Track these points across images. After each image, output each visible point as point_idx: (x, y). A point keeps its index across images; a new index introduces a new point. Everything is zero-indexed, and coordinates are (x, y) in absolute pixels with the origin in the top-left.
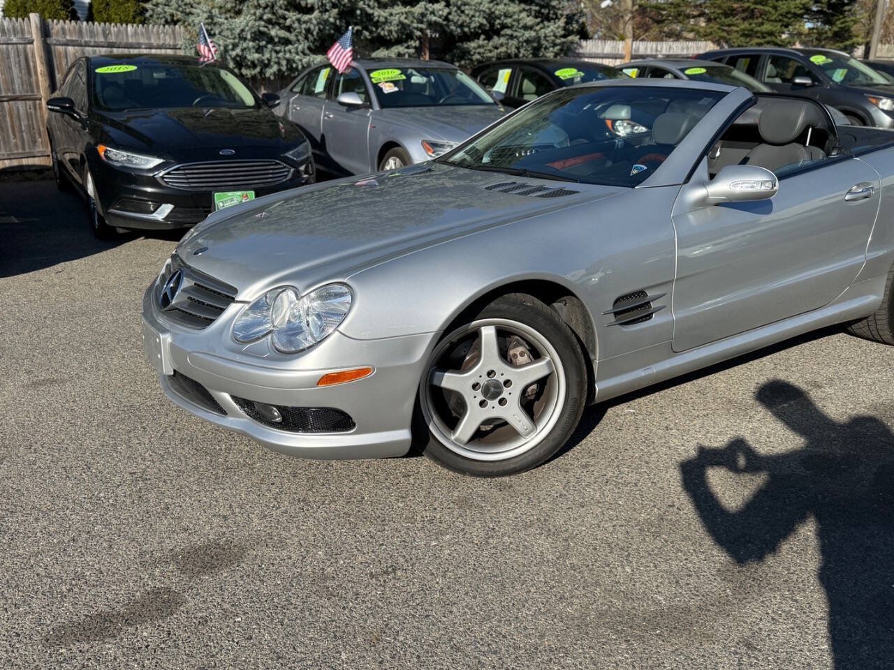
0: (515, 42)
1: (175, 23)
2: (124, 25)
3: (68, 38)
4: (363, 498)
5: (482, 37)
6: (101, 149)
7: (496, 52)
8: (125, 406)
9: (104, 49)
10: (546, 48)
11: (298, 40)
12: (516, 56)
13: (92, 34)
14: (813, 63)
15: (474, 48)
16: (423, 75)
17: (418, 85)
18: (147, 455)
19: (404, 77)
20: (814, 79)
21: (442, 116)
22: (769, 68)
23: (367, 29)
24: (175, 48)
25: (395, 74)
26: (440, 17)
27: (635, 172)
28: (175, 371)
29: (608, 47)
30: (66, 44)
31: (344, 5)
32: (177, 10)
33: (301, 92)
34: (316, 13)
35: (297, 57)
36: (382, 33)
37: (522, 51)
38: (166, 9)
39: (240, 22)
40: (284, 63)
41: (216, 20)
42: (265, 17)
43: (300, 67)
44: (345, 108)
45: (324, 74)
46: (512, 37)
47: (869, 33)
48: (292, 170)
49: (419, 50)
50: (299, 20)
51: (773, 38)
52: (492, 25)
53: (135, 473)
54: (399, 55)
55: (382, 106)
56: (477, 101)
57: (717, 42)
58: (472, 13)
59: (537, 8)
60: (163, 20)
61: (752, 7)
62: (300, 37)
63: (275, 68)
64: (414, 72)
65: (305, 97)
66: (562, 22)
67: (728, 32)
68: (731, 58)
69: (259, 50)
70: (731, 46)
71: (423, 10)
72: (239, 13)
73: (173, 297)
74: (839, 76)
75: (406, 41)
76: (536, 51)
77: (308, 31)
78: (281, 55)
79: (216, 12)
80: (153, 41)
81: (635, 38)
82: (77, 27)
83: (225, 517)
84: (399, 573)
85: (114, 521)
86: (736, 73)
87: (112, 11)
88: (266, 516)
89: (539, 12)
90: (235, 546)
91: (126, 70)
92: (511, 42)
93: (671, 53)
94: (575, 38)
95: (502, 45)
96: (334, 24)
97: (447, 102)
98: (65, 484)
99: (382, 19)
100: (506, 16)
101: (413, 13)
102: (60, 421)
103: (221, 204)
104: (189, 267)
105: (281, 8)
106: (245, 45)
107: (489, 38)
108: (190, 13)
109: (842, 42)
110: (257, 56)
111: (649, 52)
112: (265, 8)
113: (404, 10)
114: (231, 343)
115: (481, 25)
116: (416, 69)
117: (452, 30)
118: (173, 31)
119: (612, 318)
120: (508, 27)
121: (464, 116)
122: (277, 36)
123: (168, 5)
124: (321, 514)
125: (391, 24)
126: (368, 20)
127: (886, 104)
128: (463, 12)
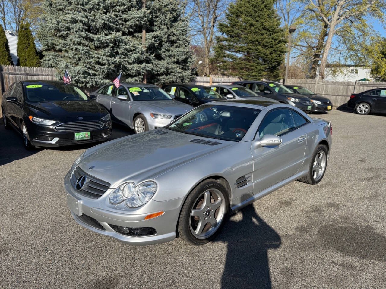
0: (175, 77)
1: (52, 67)
2: (33, 67)
3: (10, 72)
4: (156, 255)
5: (164, 75)
6: (31, 117)
7: (169, 80)
8: (55, 223)
9: (24, 76)
10: (185, 79)
11: (99, 74)
13: (20, 70)
14: (270, 86)
15: (162, 79)
16: (148, 89)
18: (70, 243)
19: (141, 90)
20: (271, 91)
21: (153, 103)
22: (256, 87)
23: (124, 71)
24: (52, 76)
25: (138, 89)
26: (150, 68)
28: (83, 214)
29: (205, 79)
30: (9, 74)
31: (117, 64)
32: (53, 62)
33: (102, 93)
34: (106, 66)
35: (99, 80)
36: (130, 73)
37: (178, 80)
38: (49, 62)
39: (78, 68)
40: (94, 82)
41: (68, 67)
42: (87, 66)
43: (100, 84)
44: (120, 100)
45: (111, 88)
46: (174, 76)
47: (284, 76)
48: (104, 124)
49: (143, 79)
50: (100, 68)
51: (256, 77)
52: (167, 71)
53: (67, 251)
54: (136, 80)
55: (134, 100)
56: (165, 98)
57: (239, 78)
58: (161, 67)
59: (182, 66)
60: (47, 66)
62: (100, 74)
63: (91, 84)
64: (144, 88)
65: (103, 95)
66: (190, 71)
67: (243, 75)
68: (244, 84)
69: (85, 78)
70: (244, 80)
71: (144, 66)
72: (77, 64)
73: (82, 186)
74: (277, 90)
75: (138, 76)
76: (182, 80)
77: (103, 71)
78: (93, 80)
79: (68, 64)
80: (43, 73)
82: (14, 68)
83: (106, 267)
84: (176, 284)
85: (64, 273)
86: (246, 89)
87: (27, 63)
88: (122, 265)
89: (183, 67)
90: (114, 279)
91: (38, 87)
92: (174, 77)
94: (195, 76)
95: (171, 78)
96: (113, 70)
97: (156, 99)
98: (40, 258)
99: (130, 68)
100: (172, 68)
101: (141, 67)
102: (31, 231)
103: (78, 137)
104: (87, 174)
105: (93, 63)
106: (79, 76)
107: (167, 76)
108: (59, 64)
109: (276, 78)
110: (84, 80)
111: (218, 81)
112: (87, 63)
113: (138, 66)
114: (109, 204)
115: (164, 72)
116: (145, 88)
117: (154, 73)
118: (52, 70)
119: (236, 186)
120: (173, 72)
121: (159, 104)
122: (92, 73)
123: (50, 61)
124: (142, 263)
125: (133, 70)
126: (125, 68)
127: (293, 100)
128: (158, 67)
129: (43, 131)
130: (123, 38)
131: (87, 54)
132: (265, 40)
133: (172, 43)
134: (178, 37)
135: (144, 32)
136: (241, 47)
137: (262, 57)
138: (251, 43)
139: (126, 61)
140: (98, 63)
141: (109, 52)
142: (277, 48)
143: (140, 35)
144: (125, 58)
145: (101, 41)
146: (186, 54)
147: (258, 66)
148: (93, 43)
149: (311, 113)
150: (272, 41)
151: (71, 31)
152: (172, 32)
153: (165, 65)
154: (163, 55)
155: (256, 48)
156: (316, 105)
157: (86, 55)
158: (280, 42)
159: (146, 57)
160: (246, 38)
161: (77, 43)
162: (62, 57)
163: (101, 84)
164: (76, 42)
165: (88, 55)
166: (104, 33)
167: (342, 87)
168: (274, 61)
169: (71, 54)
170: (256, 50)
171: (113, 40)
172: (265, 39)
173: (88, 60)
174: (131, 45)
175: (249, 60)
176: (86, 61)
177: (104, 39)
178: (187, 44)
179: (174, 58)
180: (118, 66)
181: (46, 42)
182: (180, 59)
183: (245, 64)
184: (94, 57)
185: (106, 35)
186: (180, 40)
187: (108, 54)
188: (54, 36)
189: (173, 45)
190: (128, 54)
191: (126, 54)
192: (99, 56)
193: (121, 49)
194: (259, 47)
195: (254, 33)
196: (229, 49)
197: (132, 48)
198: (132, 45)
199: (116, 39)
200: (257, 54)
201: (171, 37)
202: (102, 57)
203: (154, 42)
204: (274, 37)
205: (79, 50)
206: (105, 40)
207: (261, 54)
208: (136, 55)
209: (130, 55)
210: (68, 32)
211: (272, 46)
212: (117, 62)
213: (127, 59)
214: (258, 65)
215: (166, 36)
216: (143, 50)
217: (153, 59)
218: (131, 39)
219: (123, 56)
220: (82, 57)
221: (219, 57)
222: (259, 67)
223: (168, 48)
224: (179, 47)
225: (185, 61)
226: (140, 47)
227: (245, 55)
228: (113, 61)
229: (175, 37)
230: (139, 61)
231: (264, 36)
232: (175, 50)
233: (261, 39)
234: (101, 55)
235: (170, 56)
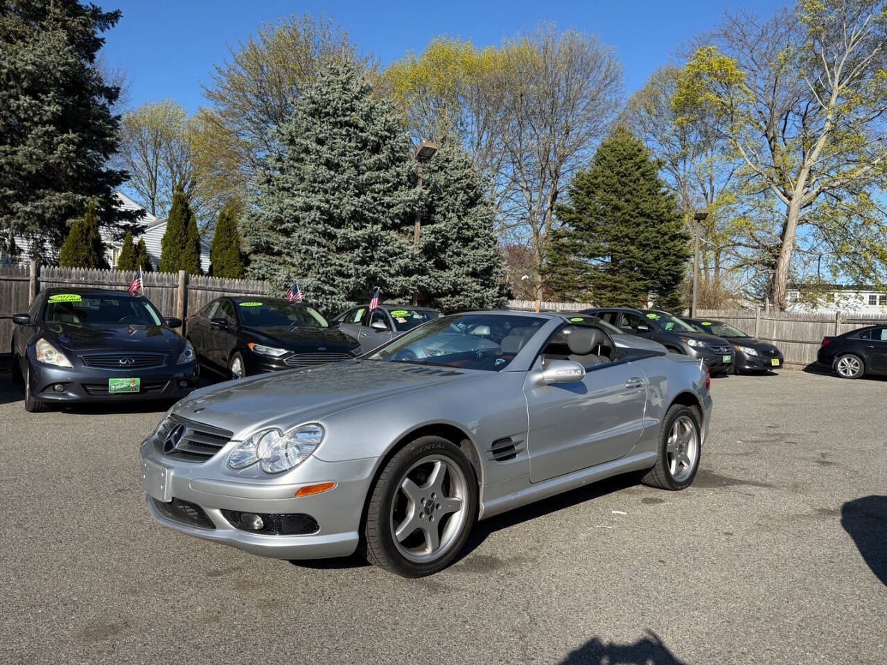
0: (469, 299)
1: (264, 280)
2: (233, 279)
3: (199, 285)
5: (450, 295)
7: (456, 305)
10: (487, 303)
11: (340, 293)
12: (470, 306)
13: (214, 283)
14: (648, 318)
15: (444, 301)
16: (420, 314)
17: (417, 319)
19: (409, 315)
20: (650, 327)
22: (624, 320)
23: (382, 288)
24: (263, 294)
25: (404, 313)
26: (425, 283)
28: (172, 500)
29: (526, 304)
30: (198, 289)
31: (370, 275)
32: (267, 272)
34: (353, 278)
35: (339, 302)
36: (391, 291)
37: (473, 304)
38: (260, 271)
39: (307, 281)
40: (331, 305)
41: (291, 279)
42: (322, 279)
43: (340, 308)
44: (375, 330)
45: (361, 312)
46: (467, 296)
47: (690, 302)
49: (411, 302)
50: (342, 282)
51: (628, 303)
52: (455, 289)
54: (400, 303)
55: (398, 329)
57: (594, 304)
58: (444, 282)
59: (482, 280)
60: (256, 278)
61: (614, 284)
63: (325, 308)
65: (345, 324)
66: (497, 289)
67: (601, 299)
68: (600, 313)
69: (316, 297)
70: (601, 306)
71: (416, 279)
72: (305, 276)
74: (669, 326)
75: (404, 296)
77: (347, 287)
78: (329, 301)
79: (292, 275)
80: (249, 289)
81: (544, 300)
82: (205, 279)
86: (602, 322)
87: (226, 272)
89: (483, 282)
91: (256, 305)
92: (466, 299)
93: (565, 309)
94: (505, 298)
95: (461, 300)
99: (391, 283)
100: (464, 284)
101: (409, 281)
105: (332, 274)
106: (308, 294)
107: (453, 296)
108: (275, 274)
110: (314, 300)
111: (551, 308)
112: (322, 274)
113: (405, 279)
115: (449, 289)
116: (416, 312)
117: (431, 291)
118: (263, 285)
120: (465, 291)
122: (328, 290)
125: (396, 286)
126: (383, 283)
127: (692, 343)
128: (438, 281)
130: (383, 233)
131: (324, 259)
132: (643, 235)
133: (466, 241)
134: (476, 232)
135: (418, 224)
136: (597, 248)
137: (639, 266)
138: (616, 240)
139: (386, 270)
140: (340, 274)
141: (359, 256)
142: (669, 249)
143: (410, 228)
144: (384, 266)
145: (349, 239)
146: (489, 260)
147: (630, 283)
148: (334, 242)
149: (738, 372)
151: (301, 223)
152: (467, 224)
153: (452, 278)
154: (448, 261)
155: (626, 249)
156: (747, 356)
157: (322, 261)
158: (673, 238)
159: (420, 265)
160: (605, 232)
161: (308, 242)
162: (280, 264)
163: (342, 307)
164: (307, 240)
165: (325, 261)
166: (352, 227)
167: (811, 325)
168: (664, 273)
169: (297, 259)
170: (624, 252)
171: (367, 237)
172: (642, 232)
173: (324, 269)
174: (395, 246)
175: (612, 272)
176: (321, 271)
177: (353, 235)
178: (493, 242)
179: (468, 266)
180: (372, 279)
181: (257, 239)
182: (478, 269)
183: (604, 278)
184: (335, 264)
185: (356, 229)
186: (479, 237)
187: (358, 259)
188: (271, 231)
189: (467, 245)
190: (390, 259)
191: (386, 259)
192: (342, 262)
193: (378, 252)
194: (632, 248)
195: (622, 222)
196: (575, 251)
197: (397, 250)
198: (397, 244)
199: (372, 235)
200: (628, 259)
201: (464, 231)
202: (347, 263)
203: (434, 240)
204: (661, 228)
205: (312, 252)
206: (355, 237)
207: (635, 260)
208: (402, 262)
209: (393, 261)
210: (296, 224)
211: (657, 245)
212: (372, 272)
213: (387, 268)
214: (631, 281)
215: (455, 230)
216: (416, 253)
217: (430, 268)
218: (395, 236)
219: (382, 263)
220: (314, 264)
221: (554, 265)
222: (632, 285)
223: (459, 250)
224: (477, 248)
225: (488, 271)
226: (409, 248)
227: (607, 262)
228: (364, 271)
229: (472, 231)
230: (407, 272)
231: (641, 228)
232: (471, 253)
233: (634, 234)
234: (346, 262)
235: (461, 264)
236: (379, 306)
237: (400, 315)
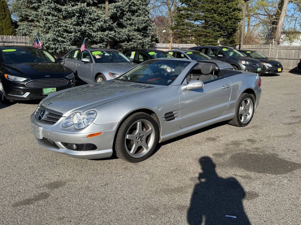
0: (136, 43)
1: (26, 35)
2: (9, 36)
5: (126, 42)
6: (6, 75)
7: (130, 46)
9: (1, 43)
10: (146, 45)
11: (67, 41)
12: (137, 47)
14: (223, 50)
15: (124, 45)
16: (108, 53)
17: (107, 56)
19: (102, 54)
20: (224, 55)
21: (114, 65)
22: (211, 52)
23: (90, 39)
24: (26, 43)
25: (100, 53)
26: (113, 35)
27: (169, 82)
28: (43, 137)
29: (165, 45)
31: (82, 31)
32: (27, 31)
33: (69, 57)
34: (73, 34)
35: (67, 47)
36: (95, 40)
37: (138, 46)
38: (23, 31)
39: (48, 36)
40: (63, 48)
41: (40, 35)
42: (56, 34)
43: (68, 50)
44: (84, 63)
45: (76, 53)
46: (135, 42)
47: (240, 42)
48: (68, 81)
49: (106, 45)
50: (68, 35)
51: (212, 43)
52: (129, 38)
53: (30, 167)
54: (100, 46)
55: (96, 62)
56: (125, 61)
57: (197, 44)
58: (123, 34)
59: (143, 33)
60: (22, 34)
61: (206, 34)
62: (68, 41)
63: (60, 50)
64: (106, 52)
65: (70, 59)
66: (150, 38)
67: (200, 41)
68: (200, 49)
69: (54, 44)
70: (200, 45)
71: (107, 33)
72: (48, 33)
73: (42, 117)
74: (231, 54)
75: (102, 43)
76: (143, 46)
77: (71, 39)
78: (61, 46)
79: (40, 32)
80: (18, 41)
81: (173, 42)
86: (201, 53)
87: (4, 31)
89: (143, 34)
91: (12, 51)
92: (135, 43)
93: (183, 47)
94: (155, 43)
95: (132, 44)
96: (79, 37)
97: (116, 61)
99: (94, 36)
100: (133, 35)
101: (104, 34)
103: (45, 92)
104: (47, 109)
105: (62, 32)
106: (50, 43)
107: (128, 42)
108: (31, 32)
109: (232, 44)
110: (54, 46)
111: (176, 47)
112: (56, 31)
113: (101, 33)
115: (126, 38)
117: (116, 40)
118: (25, 38)
119: (164, 119)
120: (134, 39)
121: (121, 65)
122: (60, 40)
123: (24, 30)
125: (97, 37)
126: (90, 36)
127: (244, 62)
128: (120, 34)
129: (16, 87)
130: (88, 8)
131: (56, 23)
132: (220, 9)
133: (133, 12)
134: (138, 7)
135: (107, 3)
136: (198, 16)
137: (218, 24)
138: (207, 11)
139: (91, 29)
140: (66, 31)
141: (75, 21)
142: (232, 16)
143: (103, 5)
144: (90, 26)
145: (68, 11)
146: (146, 22)
147: (214, 33)
148: (61, 13)
149: (262, 75)
150: (226, 10)
151: (42, 3)
152: (133, 3)
153: (127, 33)
154: (125, 23)
155: (212, 16)
156: (267, 67)
157: (55, 24)
158: (234, 10)
159: (109, 25)
160: (202, 7)
161: (47, 14)
162: (34, 27)
163: (69, 49)
164: (46, 13)
165: (57, 24)
166: (71, 5)
168: (229, 27)
169: (42, 23)
170: (211, 17)
171: (78, 10)
172: (220, 7)
173: (57, 29)
174: (95, 15)
175: (205, 28)
176: (56, 30)
177: (70, 9)
178: (147, 13)
179: (135, 26)
180: (83, 33)
181: (20, 13)
182: (140, 27)
183: (202, 31)
184: (63, 26)
185: (73, 6)
186: (140, 10)
187: (75, 23)
188: (28, 8)
189: (134, 15)
190: (93, 22)
191: (90, 22)
192: (66, 25)
193: (86, 19)
194: (215, 15)
195: (210, 2)
196: (188, 18)
197: (96, 18)
198: (96, 14)
199: (81, 9)
200: (213, 21)
201: (132, 7)
202: (69, 25)
203: (116, 11)
204: (229, 5)
205: (49, 19)
206: (72, 10)
207: (216, 21)
208: (99, 24)
209: (94, 24)
210: (40, 4)
211: (227, 14)
212: (83, 30)
213: (91, 27)
214: (214, 32)
215: (127, 6)
216: (106, 19)
217: (115, 27)
218: (95, 9)
219: (88, 25)
220: (51, 26)
221: (178, 25)
222: (215, 34)
223: (130, 17)
224: (139, 16)
225: (145, 28)
226: (103, 16)
227: (203, 23)
228: (79, 29)
229: (136, 7)
230: (102, 29)
231: (219, 5)
232: (136, 19)
233: (216, 8)
234: (69, 24)
235: (131, 25)
236: (86, 49)
237: (97, 54)
